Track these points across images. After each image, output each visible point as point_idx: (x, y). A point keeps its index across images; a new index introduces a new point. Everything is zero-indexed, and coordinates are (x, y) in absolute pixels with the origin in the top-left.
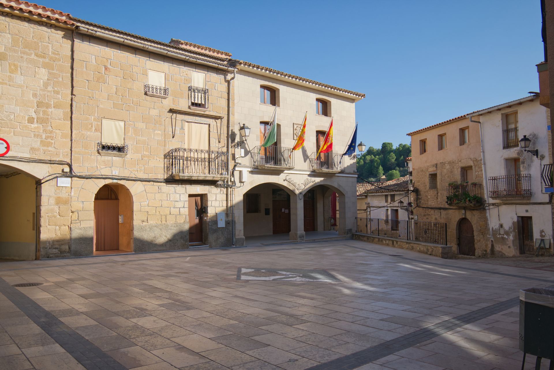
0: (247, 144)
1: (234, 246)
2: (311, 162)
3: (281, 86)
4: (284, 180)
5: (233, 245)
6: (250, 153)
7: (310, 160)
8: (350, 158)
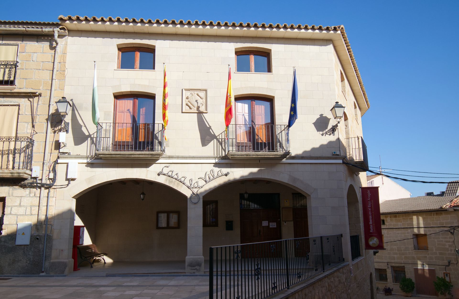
0: (85, 126)
1: (43, 274)
2: (221, 144)
3: (159, 41)
4: (159, 175)
5: (43, 272)
6: (89, 139)
7: (219, 141)
8: (321, 133)
